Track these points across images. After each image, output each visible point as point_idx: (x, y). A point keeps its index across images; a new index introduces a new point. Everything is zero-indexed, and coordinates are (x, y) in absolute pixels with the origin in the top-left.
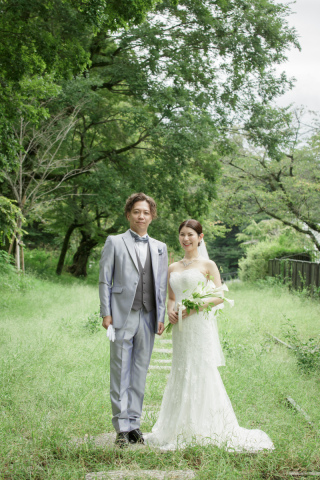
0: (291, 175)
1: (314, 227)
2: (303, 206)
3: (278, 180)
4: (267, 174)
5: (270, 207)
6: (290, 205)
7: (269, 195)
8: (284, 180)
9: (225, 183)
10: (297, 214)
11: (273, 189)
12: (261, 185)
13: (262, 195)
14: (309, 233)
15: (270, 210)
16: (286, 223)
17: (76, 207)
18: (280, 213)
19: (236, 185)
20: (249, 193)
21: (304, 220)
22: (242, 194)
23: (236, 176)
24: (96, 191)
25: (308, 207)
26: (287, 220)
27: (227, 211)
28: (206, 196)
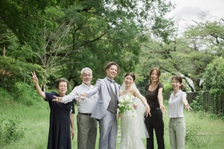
0: (175, 50)
1: (186, 76)
2: (181, 65)
3: (168, 53)
4: (163, 51)
5: (165, 67)
6: (175, 65)
7: (164, 61)
8: (172, 53)
9: (143, 55)
10: (178, 69)
11: (166, 58)
12: (161, 56)
13: (161, 61)
14: (184, 78)
15: (165, 68)
16: (173, 74)
17: (71, 69)
18: (170, 69)
19: (148, 56)
20: (155, 60)
21: (182, 72)
22: (151, 61)
23: (148, 52)
24: (81, 61)
25: (184, 66)
26: (173, 72)
27: (144, 69)
28: (134, 62)
